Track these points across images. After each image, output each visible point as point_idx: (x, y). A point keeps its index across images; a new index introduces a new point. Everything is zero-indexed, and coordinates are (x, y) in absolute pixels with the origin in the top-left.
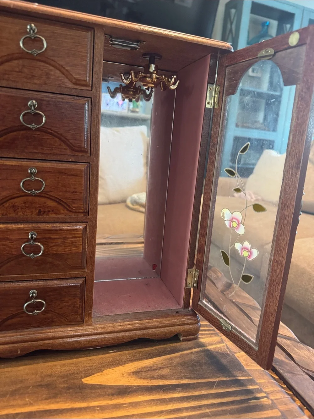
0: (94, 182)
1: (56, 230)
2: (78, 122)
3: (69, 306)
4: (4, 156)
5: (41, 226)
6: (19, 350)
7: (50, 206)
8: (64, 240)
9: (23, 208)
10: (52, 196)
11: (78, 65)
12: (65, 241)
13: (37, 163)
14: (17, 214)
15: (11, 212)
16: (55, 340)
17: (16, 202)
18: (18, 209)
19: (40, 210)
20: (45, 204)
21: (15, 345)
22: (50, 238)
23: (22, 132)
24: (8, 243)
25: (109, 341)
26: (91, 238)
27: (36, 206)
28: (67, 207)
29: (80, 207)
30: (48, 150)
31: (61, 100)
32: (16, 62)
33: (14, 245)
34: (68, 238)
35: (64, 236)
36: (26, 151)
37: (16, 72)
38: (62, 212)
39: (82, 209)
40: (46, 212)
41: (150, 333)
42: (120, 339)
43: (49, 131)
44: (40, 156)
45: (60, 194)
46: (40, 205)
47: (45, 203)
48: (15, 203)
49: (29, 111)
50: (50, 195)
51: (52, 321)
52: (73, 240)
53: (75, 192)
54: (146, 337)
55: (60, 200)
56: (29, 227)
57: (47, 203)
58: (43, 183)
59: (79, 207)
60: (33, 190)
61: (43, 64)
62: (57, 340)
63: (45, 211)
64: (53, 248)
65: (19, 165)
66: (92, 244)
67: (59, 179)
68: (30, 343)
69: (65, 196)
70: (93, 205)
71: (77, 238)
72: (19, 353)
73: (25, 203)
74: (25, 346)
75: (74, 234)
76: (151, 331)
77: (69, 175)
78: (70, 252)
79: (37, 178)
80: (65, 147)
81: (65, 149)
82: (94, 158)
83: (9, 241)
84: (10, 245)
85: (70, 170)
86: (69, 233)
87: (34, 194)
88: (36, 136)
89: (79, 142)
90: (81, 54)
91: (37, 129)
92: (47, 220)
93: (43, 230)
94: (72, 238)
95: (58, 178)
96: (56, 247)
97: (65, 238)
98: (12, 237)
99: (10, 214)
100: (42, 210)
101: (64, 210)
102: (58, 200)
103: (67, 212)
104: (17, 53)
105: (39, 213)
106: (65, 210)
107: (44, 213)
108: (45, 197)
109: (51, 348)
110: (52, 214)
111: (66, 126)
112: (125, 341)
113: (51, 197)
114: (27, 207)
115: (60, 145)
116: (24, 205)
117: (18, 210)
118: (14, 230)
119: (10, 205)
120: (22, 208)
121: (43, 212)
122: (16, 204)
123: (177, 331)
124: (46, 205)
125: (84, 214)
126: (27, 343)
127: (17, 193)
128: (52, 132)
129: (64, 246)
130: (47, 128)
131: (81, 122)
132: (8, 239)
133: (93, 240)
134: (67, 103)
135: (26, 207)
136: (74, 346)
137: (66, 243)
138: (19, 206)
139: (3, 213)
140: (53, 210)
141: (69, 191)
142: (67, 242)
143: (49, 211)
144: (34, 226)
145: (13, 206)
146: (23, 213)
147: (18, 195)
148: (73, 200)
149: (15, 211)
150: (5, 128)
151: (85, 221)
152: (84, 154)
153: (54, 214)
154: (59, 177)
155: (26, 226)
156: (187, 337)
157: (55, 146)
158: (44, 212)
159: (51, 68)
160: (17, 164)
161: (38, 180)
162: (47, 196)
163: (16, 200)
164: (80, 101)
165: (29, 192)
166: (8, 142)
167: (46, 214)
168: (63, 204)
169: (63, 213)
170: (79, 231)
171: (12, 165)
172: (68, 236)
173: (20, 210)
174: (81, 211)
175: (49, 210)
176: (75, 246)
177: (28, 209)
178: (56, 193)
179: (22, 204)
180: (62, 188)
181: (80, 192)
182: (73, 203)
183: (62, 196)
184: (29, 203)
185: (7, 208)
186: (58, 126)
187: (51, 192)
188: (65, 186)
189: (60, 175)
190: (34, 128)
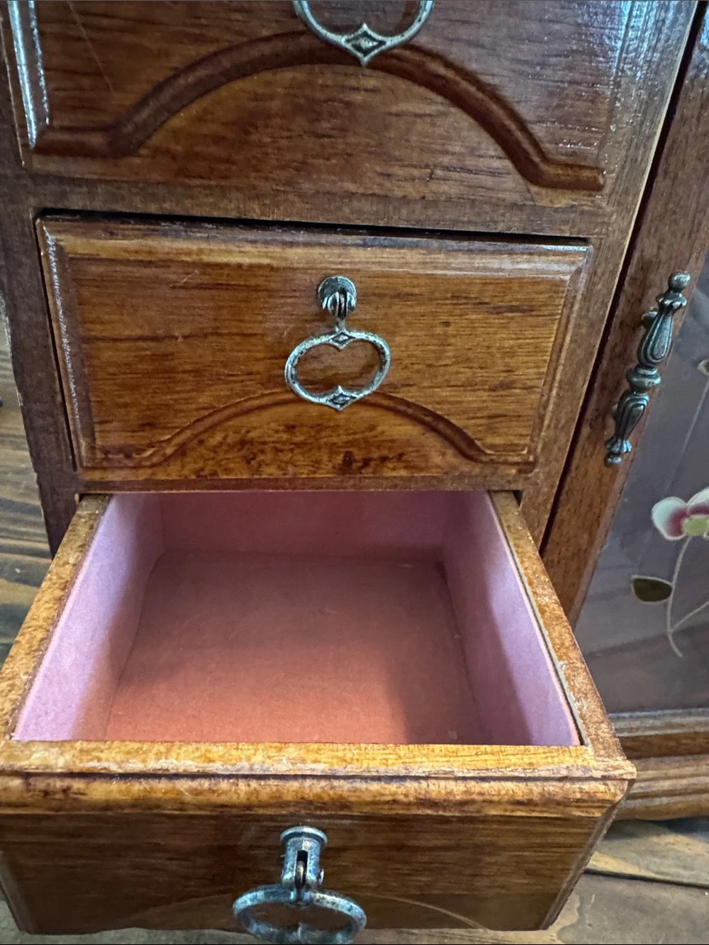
7: (393, 441)
9: (282, 451)
10: (408, 404)
14: (258, 471)
15: (232, 465)
17: (255, 428)
18: (263, 452)
19: (348, 454)
20: (374, 433)
23: (287, 75)
27: (335, 440)
28: (462, 445)
29: (517, 445)
30: (413, 179)
36: (307, 186)
38: (437, 459)
39: (520, 454)
40: (372, 463)
45: (445, 393)
46: (350, 438)
47: (372, 428)
48: (248, 432)
53: (507, 386)
57: (380, 429)
59: (512, 445)
63: (371, 459)
65: (275, 263)
67: (451, 330)
69: (461, 402)
73: (290, 428)
77: (497, 311)
79: (358, 335)
80: (496, 164)
81: (493, 173)
85: (507, 284)
88: (358, 98)
95: (447, 324)
99: (228, 471)
100: (358, 455)
101: (444, 454)
103: (458, 461)
105: (347, 466)
106: (451, 452)
107: (362, 468)
110: (394, 469)
113: (402, 408)
114: (298, 445)
115: (473, 151)
116: (285, 436)
117: (261, 457)
119: (229, 440)
120: (278, 451)
121: (360, 464)
122: (253, 434)
124: (376, 436)
127: (263, 395)
130: (429, 53)
135: (295, 444)
138: (264, 443)
140: (401, 455)
141: (483, 383)
143: (384, 459)
145: (242, 443)
146: (279, 467)
148: (490, 417)
149: (248, 462)
150: (206, 49)
153: (406, 467)
154: (451, 319)
157: (446, 160)
158: (366, 463)
160: (265, 261)
163: (254, 419)
166: (218, 140)
167: (370, 470)
168: (448, 432)
169: (438, 467)
171: (240, 266)
173: (268, 457)
174: (515, 459)
175: (385, 452)
177: (303, 454)
178: (428, 391)
179: (277, 431)
180: (455, 368)
181: (529, 383)
182: (492, 430)
183: (449, 403)
184: (305, 429)
185: (214, 450)
186: (485, 36)
187: (405, 389)
188: (468, 360)
189: (458, 312)
190: (366, 53)
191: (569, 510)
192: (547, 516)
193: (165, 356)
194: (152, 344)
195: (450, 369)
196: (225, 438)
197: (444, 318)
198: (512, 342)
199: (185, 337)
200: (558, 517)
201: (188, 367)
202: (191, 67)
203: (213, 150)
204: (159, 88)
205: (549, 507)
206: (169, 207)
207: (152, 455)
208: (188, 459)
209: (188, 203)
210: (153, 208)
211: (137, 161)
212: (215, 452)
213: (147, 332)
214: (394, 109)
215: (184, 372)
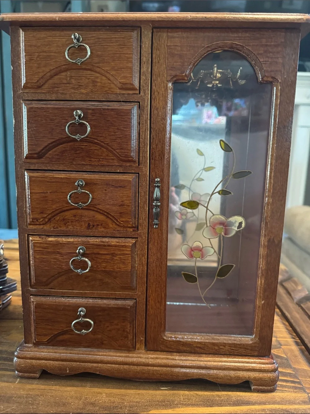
0: (143, 194)
1: (105, 246)
2: (125, 129)
3: (119, 330)
4: (54, 169)
5: (90, 240)
6: (68, 369)
7: (99, 220)
8: (113, 256)
9: (73, 222)
10: (100, 210)
11: (123, 68)
12: (113, 257)
13: (84, 175)
14: (68, 227)
15: (61, 225)
16: (104, 365)
17: (66, 216)
18: (68, 222)
19: (89, 224)
20: (95, 218)
21: (65, 363)
22: (99, 254)
23: (70, 144)
24: (58, 256)
25: (162, 376)
26: (141, 256)
27: (85, 219)
28: (115, 221)
29: (129, 221)
30: (96, 161)
31: (106, 107)
32: (64, 74)
33: (64, 259)
34: (117, 255)
35: (112, 252)
36: (75, 163)
37: (64, 84)
38: (111, 226)
39: (130, 224)
40: (95, 226)
41: (210, 374)
42: (175, 376)
43: (96, 141)
44: (89, 168)
45: (108, 206)
46: (89, 219)
47: (94, 217)
48: (65, 217)
49: (73, 121)
50: (98, 209)
51: (103, 344)
52: (121, 256)
53: (123, 205)
54: (205, 378)
55: (108, 213)
56: (79, 241)
57: (96, 217)
58: (90, 195)
59: (127, 221)
60: (80, 203)
61: (89, 72)
62: (106, 365)
63: (94, 225)
64: (102, 264)
65: (68, 177)
66: (143, 263)
67: (107, 192)
68: (78, 363)
69: (112, 209)
70: (142, 219)
71: (126, 255)
72: (68, 372)
73: (75, 216)
74: (73, 365)
75: (123, 250)
76: (212, 372)
77: (117, 187)
78: (119, 270)
79: (83, 191)
80: (112, 158)
82: (143, 168)
83: (59, 255)
84: (60, 259)
85: (117, 181)
86: (118, 249)
87: (81, 207)
88: (83, 147)
89: (126, 151)
90: (127, 56)
91: (82, 140)
92: (96, 234)
93: (93, 245)
94: (120, 254)
95: (106, 190)
96: (105, 263)
97: (113, 255)
98: (63, 251)
99: (60, 227)
100: (91, 224)
101: (112, 224)
102: (106, 214)
103: (116, 226)
104: (64, 65)
105: (89, 227)
106: (114, 224)
107: (93, 227)
108: (94, 210)
109: (99, 373)
110: (101, 228)
111: (112, 135)
112: (180, 378)
113: (99, 211)
115: (107, 155)
116: (74, 218)
117: (68, 224)
118: (64, 244)
121: (92, 226)
123: (245, 378)
124: (95, 219)
125: (134, 229)
126: (76, 363)
127: (67, 206)
128: (99, 142)
129: (112, 262)
130: (94, 139)
131: (127, 129)
132: (59, 253)
133: (143, 258)
134: (112, 109)
135: (76, 220)
136: (123, 375)
137: (115, 260)
138: (69, 220)
139: (55, 226)
140: (102, 224)
141: (117, 204)
142: (115, 258)
143: (98, 225)
144: (83, 240)
145: (64, 219)
146: (72, 226)
147: (66, 208)
148: (120, 213)
149: (65, 225)
150: (54, 140)
151: (135, 236)
152: (132, 164)
153: (104, 228)
155: (76, 240)
156: (261, 387)
157: (102, 157)
158: (94, 226)
159: (98, 75)
160: (66, 177)
162: (95, 209)
163: (66, 213)
164: (126, 107)
165: (76, 205)
166: (58, 155)
167: (94, 228)
168: (111, 217)
169: (111, 228)
170: (128, 248)
171: (61, 178)
172: (116, 253)
173: (70, 223)
174: (129, 225)
175: (98, 223)
176: (124, 263)
177: (78, 223)
178: (104, 206)
179: (72, 217)
180: (110, 201)
181: (128, 205)
182: (121, 216)
183: (109, 209)
184: (78, 216)
185: (57, 221)
186: (104, 135)
187: (99, 205)
188: (112, 199)
189: (108, 187)
190: (79, 139)
191: (152, 244)
192: (147, 246)
193: (46, 197)
194: (43, 194)
195: (108, 201)
196: (60, 218)
197: (105, 189)
198: (121, 195)
199: (50, 193)
200: (149, 247)
201: (50, 199)
202: (52, 143)
203: (57, 157)
204: (46, 147)
205: (146, 243)
206: (49, 168)
207: (42, 221)
208: (51, 223)
209: (53, 167)
210: (46, 169)
211: (43, 159)
212: (57, 222)
213: (42, 192)
214: (91, 149)
215: (50, 200)
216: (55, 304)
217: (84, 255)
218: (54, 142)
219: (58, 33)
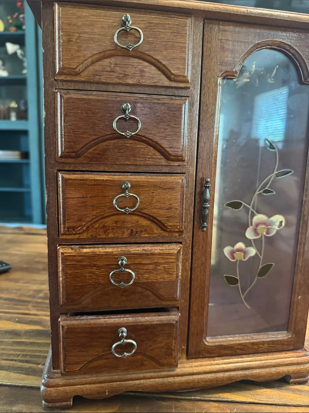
0: (189, 195)
1: (148, 255)
2: (176, 126)
3: (162, 348)
4: (94, 170)
5: (131, 250)
6: (107, 391)
7: (143, 226)
8: (157, 265)
9: (114, 229)
10: (146, 214)
11: (177, 59)
12: (157, 267)
13: (129, 177)
14: (108, 235)
15: (101, 234)
16: (146, 380)
17: (107, 222)
18: (109, 229)
19: (132, 230)
20: (138, 223)
21: (103, 385)
22: (140, 264)
23: (113, 141)
24: (94, 270)
25: (207, 383)
27: (128, 225)
28: (162, 226)
29: (176, 225)
30: (141, 161)
31: (156, 101)
32: (108, 60)
33: (101, 272)
34: (161, 264)
35: (156, 261)
36: (118, 163)
37: (107, 71)
39: (177, 228)
41: (253, 374)
42: (219, 381)
43: (144, 138)
44: (132, 168)
45: (155, 211)
46: (132, 225)
48: (105, 223)
49: (123, 116)
50: (144, 213)
51: (142, 364)
52: (165, 265)
53: (171, 208)
54: (249, 378)
55: (154, 218)
56: (118, 251)
57: (140, 222)
58: (137, 199)
59: (175, 225)
60: (127, 208)
61: (137, 60)
62: (148, 380)
63: (138, 231)
64: (144, 275)
65: (111, 179)
69: (159, 213)
70: (187, 222)
71: (171, 264)
72: (107, 394)
73: (116, 222)
74: (114, 386)
75: (168, 259)
76: (254, 372)
77: (165, 189)
78: (162, 280)
80: (160, 157)
81: (159, 159)
82: (190, 168)
83: (95, 268)
84: (97, 273)
85: (166, 183)
86: (162, 258)
87: (128, 212)
88: (128, 145)
89: (176, 150)
90: (180, 45)
91: (132, 138)
92: (138, 240)
93: (134, 254)
94: (164, 263)
95: (153, 193)
96: (147, 274)
97: (157, 264)
98: (99, 263)
99: (99, 235)
100: (134, 230)
101: (157, 230)
102: (151, 218)
103: (161, 232)
104: (109, 50)
105: (131, 234)
106: (159, 229)
107: (136, 234)
108: (138, 215)
109: (142, 389)
110: (144, 234)
111: (162, 132)
112: (225, 383)
113: (144, 215)
114: (118, 227)
115: (154, 155)
116: (114, 225)
117: (108, 231)
118: (102, 255)
119: (100, 226)
123: (285, 372)
124: (138, 225)
125: (179, 233)
126: (116, 383)
128: (147, 139)
129: (155, 273)
130: (142, 136)
131: (178, 126)
132: (95, 266)
134: (164, 104)
136: (167, 388)
137: (158, 270)
138: (109, 227)
139: (93, 235)
140: (146, 230)
141: (164, 208)
142: (159, 268)
143: (141, 231)
144: (123, 249)
145: (104, 227)
146: (113, 234)
147: (108, 214)
148: (168, 217)
149: (105, 232)
150: (96, 137)
151: (179, 241)
152: (180, 163)
153: (147, 234)
155: (115, 250)
156: (297, 380)
157: (148, 156)
158: (137, 232)
159: (146, 64)
160: (109, 179)
161: (132, 195)
162: (140, 214)
163: (106, 220)
164: (178, 101)
165: (123, 210)
166: (99, 154)
167: (138, 235)
168: (157, 222)
169: (156, 233)
170: (172, 256)
171: (103, 180)
172: (160, 262)
173: (111, 231)
174: (177, 230)
175: (142, 229)
176: (168, 273)
177: (120, 230)
178: (151, 210)
179: (112, 223)
180: (156, 204)
181: (176, 208)
182: (168, 221)
183: (156, 213)
184: (120, 223)
187: (145, 210)
188: (159, 202)
189: (155, 190)
190: (128, 136)
193: (85, 202)
194: (82, 199)
197: (152, 191)
198: (170, 197)
201: (91, 205)
203: (97, 156)
204: (87, 144)
208: (89, 232)
209: (92, 168)
210: (84, 169)
211: (81, 158)
212: (96, 230)
214: (136, 147)
216: (90, 326)
217: (127, 266)
218: (95, 139)
219: (102, 12)
